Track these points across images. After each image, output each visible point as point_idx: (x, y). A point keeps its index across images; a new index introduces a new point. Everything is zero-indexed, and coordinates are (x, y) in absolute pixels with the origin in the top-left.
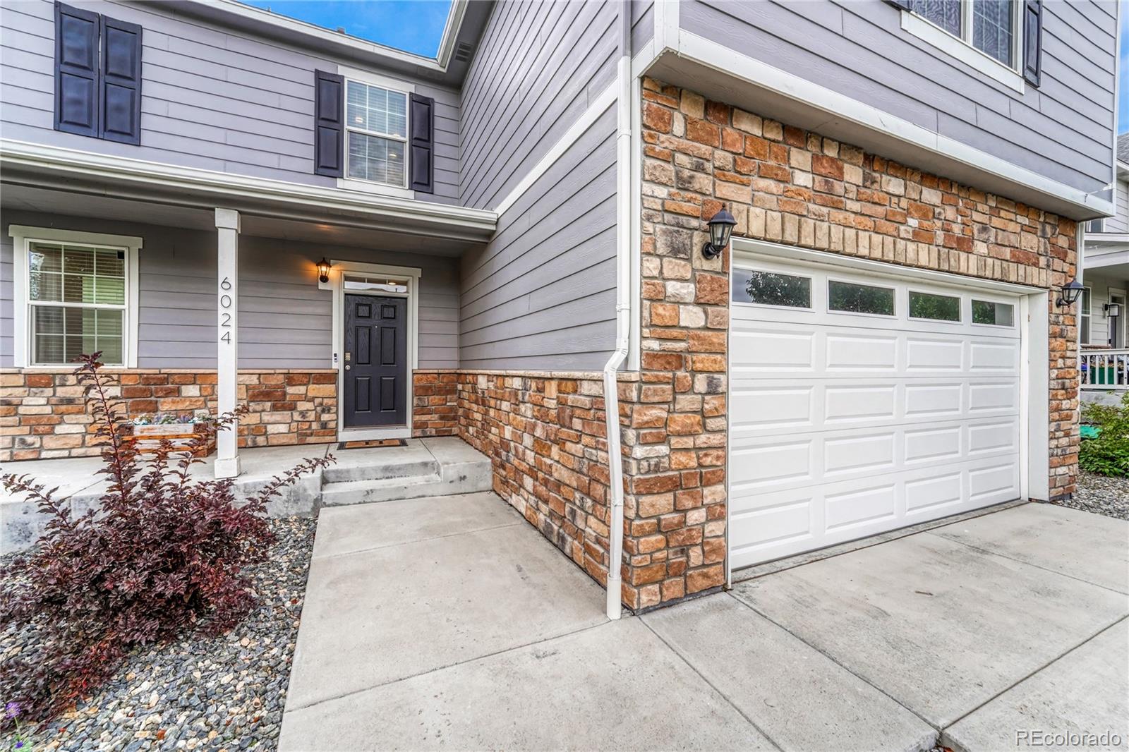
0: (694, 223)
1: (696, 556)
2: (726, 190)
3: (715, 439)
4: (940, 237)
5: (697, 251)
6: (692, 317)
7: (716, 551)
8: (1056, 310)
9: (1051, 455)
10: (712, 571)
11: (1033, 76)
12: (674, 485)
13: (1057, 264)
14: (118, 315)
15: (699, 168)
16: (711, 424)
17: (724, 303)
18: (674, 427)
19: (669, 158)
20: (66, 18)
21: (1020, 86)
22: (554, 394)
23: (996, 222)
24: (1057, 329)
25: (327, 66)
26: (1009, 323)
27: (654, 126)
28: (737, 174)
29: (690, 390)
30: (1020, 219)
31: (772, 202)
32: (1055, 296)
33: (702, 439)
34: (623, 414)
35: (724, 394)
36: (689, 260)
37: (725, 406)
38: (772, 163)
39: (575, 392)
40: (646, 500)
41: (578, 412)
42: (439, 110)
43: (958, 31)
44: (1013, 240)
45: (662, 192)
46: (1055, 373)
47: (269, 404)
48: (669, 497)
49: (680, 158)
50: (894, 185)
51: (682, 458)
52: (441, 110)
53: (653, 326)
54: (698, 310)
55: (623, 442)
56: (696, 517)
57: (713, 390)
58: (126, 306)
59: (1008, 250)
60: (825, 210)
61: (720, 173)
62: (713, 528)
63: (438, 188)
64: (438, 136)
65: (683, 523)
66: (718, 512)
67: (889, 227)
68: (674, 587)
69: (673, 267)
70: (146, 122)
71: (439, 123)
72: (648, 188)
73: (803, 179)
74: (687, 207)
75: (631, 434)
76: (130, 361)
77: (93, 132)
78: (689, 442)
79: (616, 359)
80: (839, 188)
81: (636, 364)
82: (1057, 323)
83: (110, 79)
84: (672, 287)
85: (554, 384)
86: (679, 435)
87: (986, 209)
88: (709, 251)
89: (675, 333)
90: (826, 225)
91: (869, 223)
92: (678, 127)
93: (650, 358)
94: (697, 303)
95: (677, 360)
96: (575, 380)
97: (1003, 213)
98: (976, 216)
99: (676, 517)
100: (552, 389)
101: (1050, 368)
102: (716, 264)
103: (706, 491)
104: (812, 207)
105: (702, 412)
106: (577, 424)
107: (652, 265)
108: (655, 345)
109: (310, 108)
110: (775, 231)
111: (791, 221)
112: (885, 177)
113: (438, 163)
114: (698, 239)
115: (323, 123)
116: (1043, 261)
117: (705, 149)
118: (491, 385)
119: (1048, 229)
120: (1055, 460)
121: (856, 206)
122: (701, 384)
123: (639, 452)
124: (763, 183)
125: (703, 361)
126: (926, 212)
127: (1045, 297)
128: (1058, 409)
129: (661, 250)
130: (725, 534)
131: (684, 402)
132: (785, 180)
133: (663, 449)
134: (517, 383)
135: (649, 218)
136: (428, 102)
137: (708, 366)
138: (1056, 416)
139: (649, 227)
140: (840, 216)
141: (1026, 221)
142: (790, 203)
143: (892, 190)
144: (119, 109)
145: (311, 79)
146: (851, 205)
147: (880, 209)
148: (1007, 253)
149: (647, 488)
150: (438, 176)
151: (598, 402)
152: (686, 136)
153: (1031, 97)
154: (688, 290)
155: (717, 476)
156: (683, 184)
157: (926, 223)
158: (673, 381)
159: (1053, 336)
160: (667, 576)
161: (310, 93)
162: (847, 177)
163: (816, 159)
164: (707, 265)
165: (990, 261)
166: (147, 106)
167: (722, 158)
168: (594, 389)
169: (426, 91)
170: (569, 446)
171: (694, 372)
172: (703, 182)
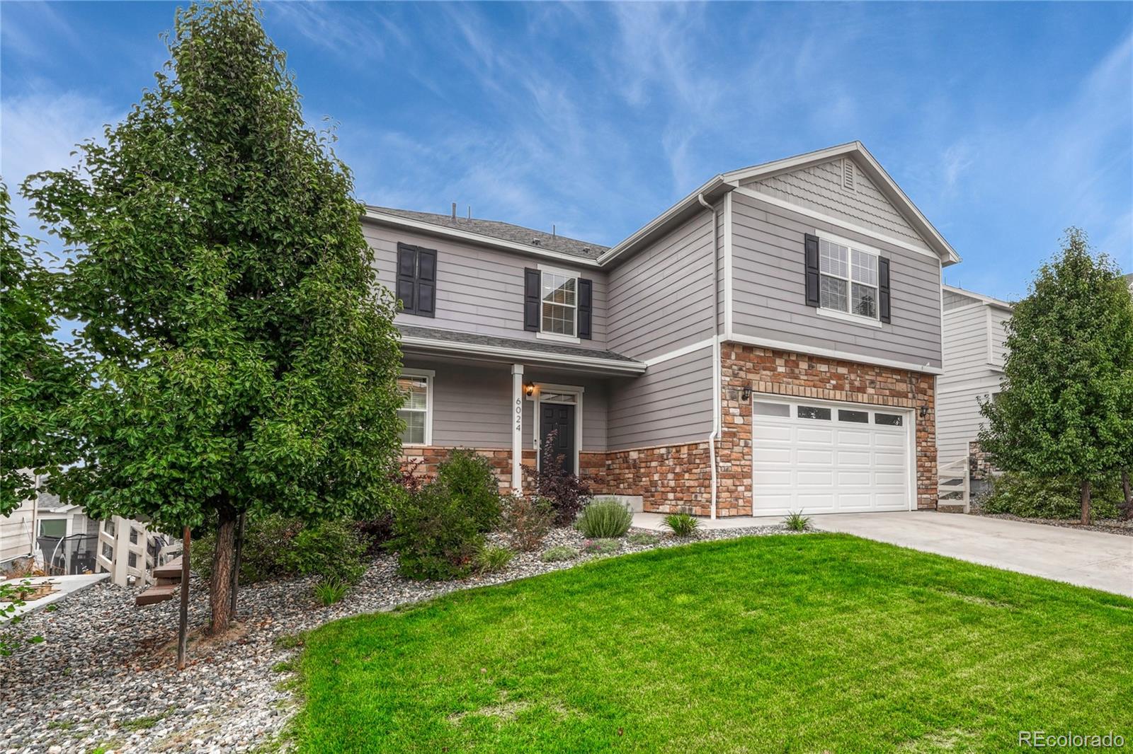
0: (739, 388)
1: (741, 502)
2: (750, 376)
3: (748, 463)
4: (847, 387)
5: (740, 398)
6: (739, 420)
7: (749, 503)
8: (919, 418)
9: (919, 488)
10: (747, 508)
11: (886, 318)
12: (733, 477)
13: (920, 396)
14: (422, 414)
15: (741, 369)
16: (746, 457)
17: (751, 416)
18: (732, 457)
19: (730, 367)
20: (403, 250)
21: (880, 325)
22: (686, 452)
23: (879, 379)
24: (921, 428)
25: (531, 265)
26: (900, 424)
27: (725, 356)
28: (755, 370)
29: (738, 445)
30: (894, 377)
31: (769, 379)
32: (919, 412)
33: (743, 462)
34: (716, 453)
35: (751, 447)
36: (738, 401)
37: (751, 451)
38: (769, 365)
39: (696, 449)
40: (724, 480)
41: (698, 456)
42: (595, 287)
43: (846, 310)
44: (890, 386)
45: (728, 379)
46: (919, 449)
47: (499, 470)
48: (731, 480)
49: (734, 367)
50: (823, 368)
51: (736, 468)
52: (597, 287)
53: (725, 423)
54: (741, 418)
55: (716, 462)
56: (741, 489)
57: (746, 446)
58: (426, 410)
59: (887, 391)
60: (790, 380)
61: (748, 371)
62: (747, 494)
63: (594, 336)
64: (595, 304)
65: (736, 490)
66: (749, 488)
67: (821, 384)
68: (733, 512)
69: (732, 403)
70: (438, 304)
71: (595, 295)
72: (723, 378)
73: (781, 369)
74: (737, 383)
75: (718, 458)
76: (428, 442)
77: (413, 312)
78: (738, 463)
79: (713, 434)
80: (797, 371)
81: (720, 436)
82: (921, 425)
83: (422, 281)
84: (732, 410)
85: (686, 448)
86: (735, 460)
87: (874, 374)
88: (744, 398)
89: (732, 425)
90: (791, 386)
91: (812, 384)
92: (733, 357)
93: (724, 433)
94: (740, 415)
95: (734, 435)
96: (696, 444)
97: (883, 375)
98: (867, 377)
99: (734, 488)
100: (685, 450)
101: (917, 446)
102: (747, 402)
103: (745, 480)
104: (785, 379)
105: (742, 453)
106: (697, 461)
107: (725, 403)
108: (726, 429)
109: (522, 291)
110: (769, 389)
111: (776, 385)
112: (818, 365)
113: (595, 320)
114: (740, 394)
115: (529, 299)
116: (910, 395)
117: (742, 363)
118: (642, 456)
119: (914, 380)
120: (921, 491)
121: (805, 378)
122: (742, 443)
123: (721, 464)
124: (764, 372)
125: (743, 435)
126: (840, 377)
127: (914, 412)
128: (921, 466)
129: (728, 398)
130: (752, 497)
131: (736, 449)
132: (774, 370)
133: (729, 464)
134: (663, 451)
135: (724, 388)
136: (588, 283)
137: (745, 437)
138: (921, 469)
139: (724, 391)
140: (797, 382)
141: (899, 377)
142: (776, 378)
143: (822, 370)
144: (426, 298)
145: (522, 273)
146: (802, 377)
147: (816, 378)
148: (887, 392)
149: (724, 477)
150: (594, 328)
151: (707, 451)
152: (736, 359)
153: (888, 328)
154: (737, 411)
155: (749, 475)
156: (735, 375)
157: (840, 382)
158: (732, 442)
159: (918, 431)
160: (731, 507)
161: (522, 282)
162: (800, 367)
163: (786, 361)
164: (744, 402)
165: (876, 397)
166: (439, 295)
167: (749, 365)
168: (705, 446)
169: (587, 276)
170: (694, 471)
171: (740, 439)
172: (742, 374)
